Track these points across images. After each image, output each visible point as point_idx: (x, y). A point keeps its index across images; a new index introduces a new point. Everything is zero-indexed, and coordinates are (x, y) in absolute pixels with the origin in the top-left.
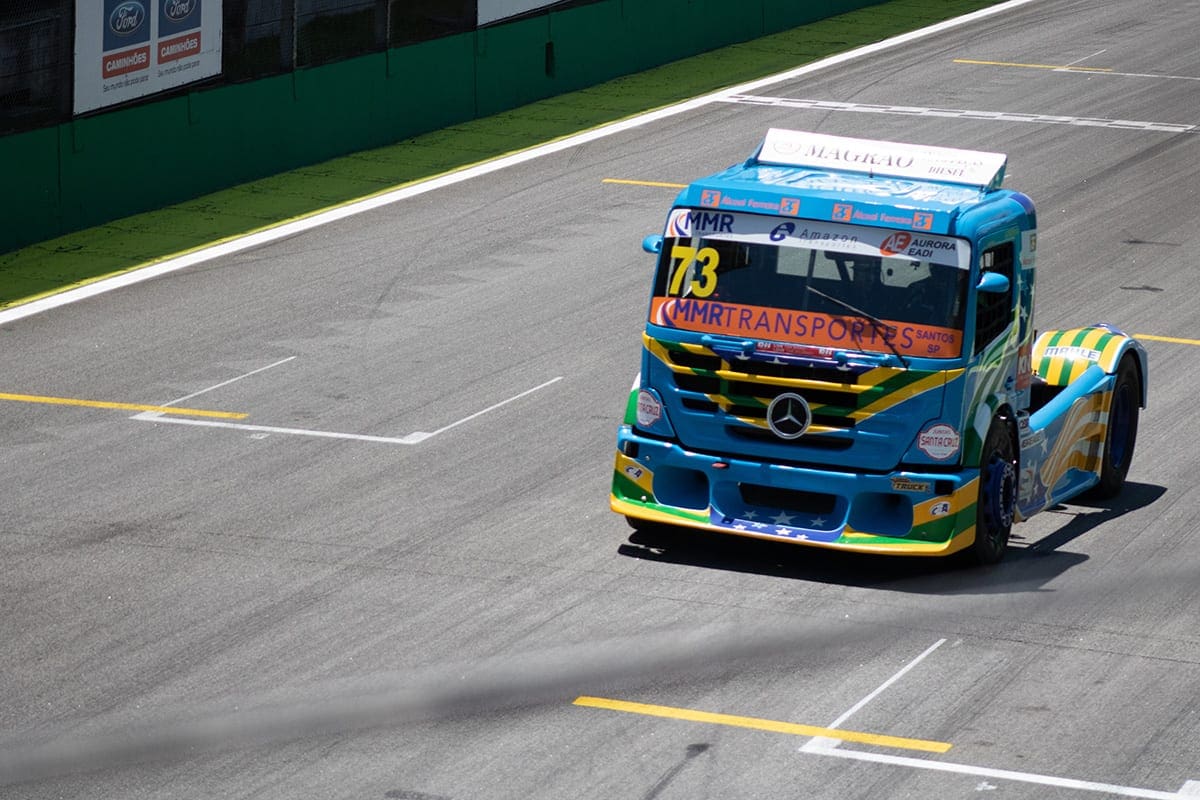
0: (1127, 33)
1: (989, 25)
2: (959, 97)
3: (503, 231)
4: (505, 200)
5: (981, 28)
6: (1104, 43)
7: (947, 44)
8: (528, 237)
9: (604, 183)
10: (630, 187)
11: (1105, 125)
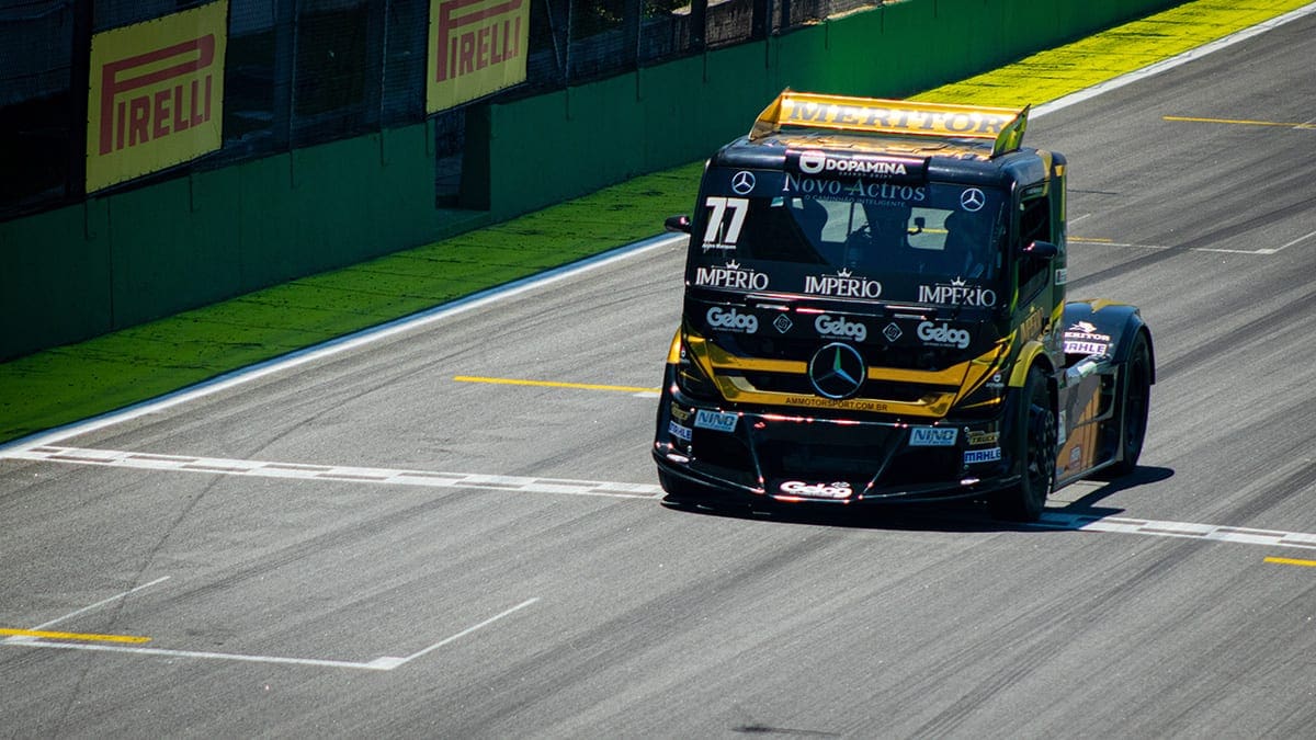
2: (457, 447)
5: (513, 316)
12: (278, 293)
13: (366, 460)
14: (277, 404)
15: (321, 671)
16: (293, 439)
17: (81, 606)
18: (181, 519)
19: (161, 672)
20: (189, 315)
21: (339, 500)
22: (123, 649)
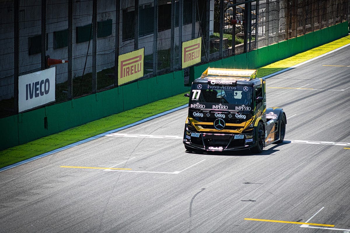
3: (22, 187)
8: (31, 189)
9: (61, 168)
10: (70, 169)
12: (155, 103)
13: (172, 134)
14: (155, 124)
15: (164, 174)
16: (158, 131)
17: (119, 163)
18: (137, 146)
19: (134, 175)
20: (138, 108)
21: (167, 142)
22: (127, 171)
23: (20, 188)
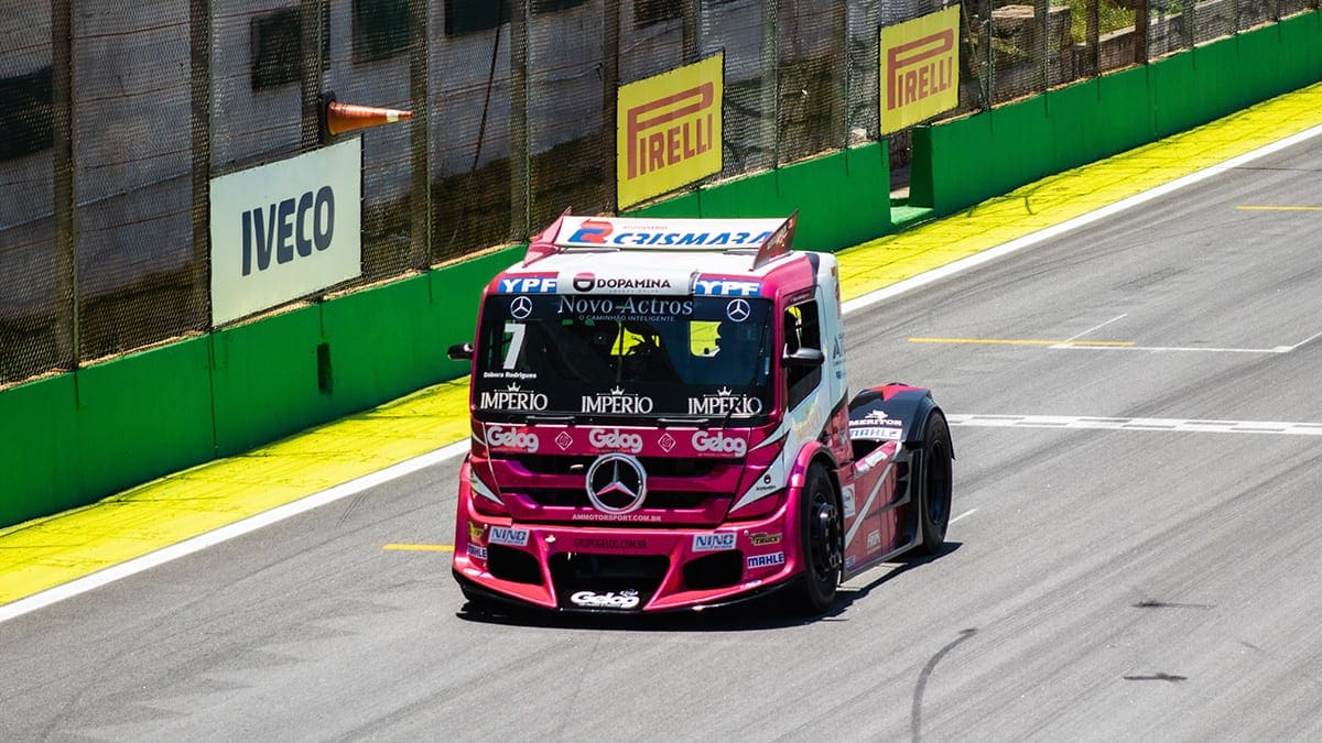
0: (1159, 287)
1: (965, 285)
3: (227, 633)
4: (238, 584)
6: (1125, 303)
7: (901, 315)
8: (264, 640)
9: (386, 552)
10: (421, 555)
11: (1118, 426)
23: (220, 635)
